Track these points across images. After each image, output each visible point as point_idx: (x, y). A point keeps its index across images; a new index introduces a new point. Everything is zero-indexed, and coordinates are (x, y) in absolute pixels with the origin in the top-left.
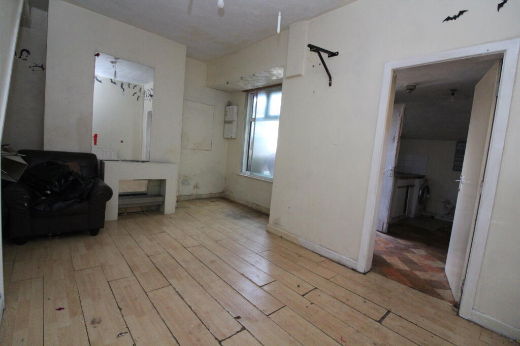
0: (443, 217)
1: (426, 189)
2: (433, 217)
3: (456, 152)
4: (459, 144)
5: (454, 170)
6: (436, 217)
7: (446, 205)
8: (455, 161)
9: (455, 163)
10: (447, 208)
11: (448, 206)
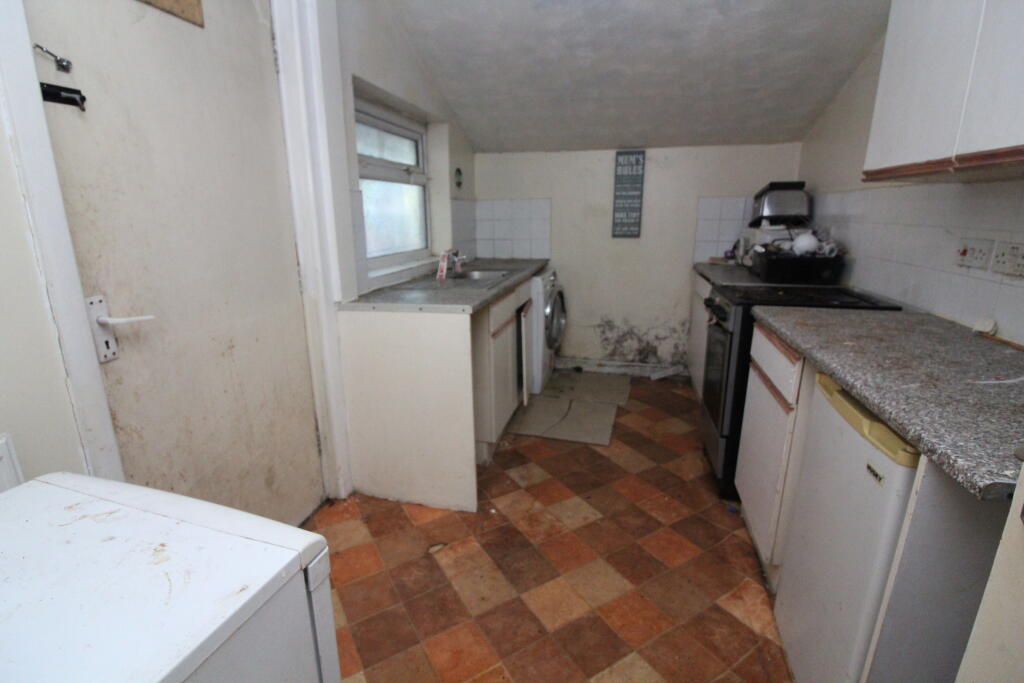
0: (600, 365)
1: (559, 301)
2: (578, 370)
3: (616, 183)
4: (621, 159)
5: (614, 236)
6: (586, 368)
7: (603, 332)
8: (615, 210)
9: (617, 215)
10: (606, 339)
11: (609, 334)
